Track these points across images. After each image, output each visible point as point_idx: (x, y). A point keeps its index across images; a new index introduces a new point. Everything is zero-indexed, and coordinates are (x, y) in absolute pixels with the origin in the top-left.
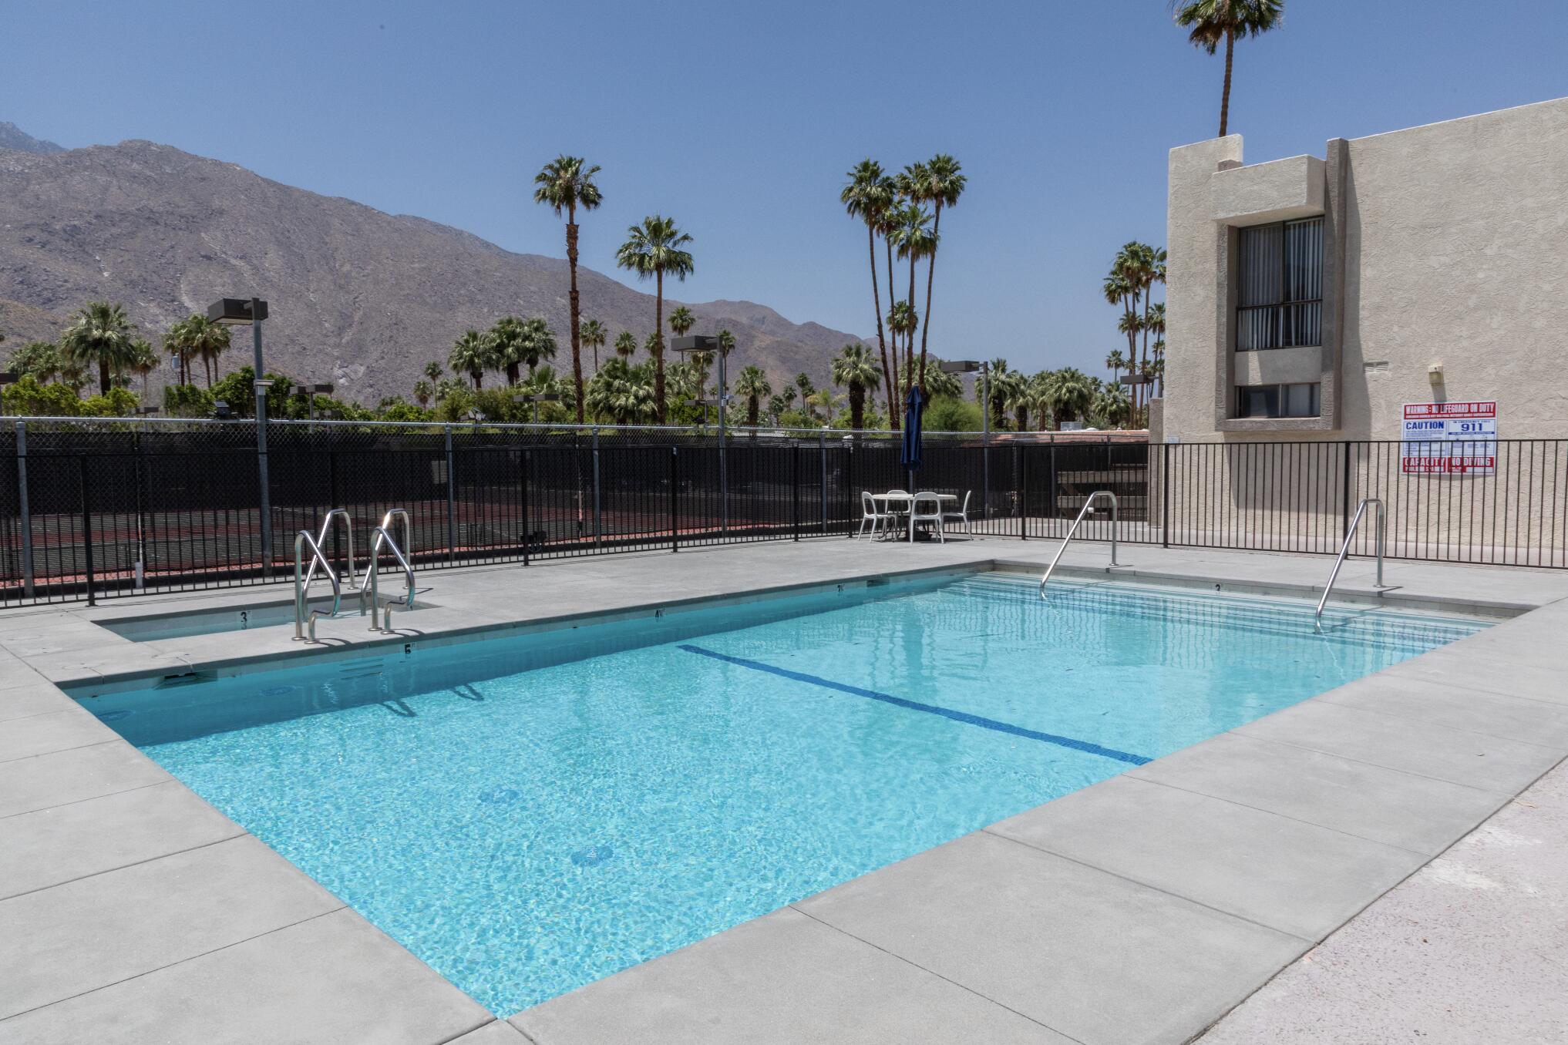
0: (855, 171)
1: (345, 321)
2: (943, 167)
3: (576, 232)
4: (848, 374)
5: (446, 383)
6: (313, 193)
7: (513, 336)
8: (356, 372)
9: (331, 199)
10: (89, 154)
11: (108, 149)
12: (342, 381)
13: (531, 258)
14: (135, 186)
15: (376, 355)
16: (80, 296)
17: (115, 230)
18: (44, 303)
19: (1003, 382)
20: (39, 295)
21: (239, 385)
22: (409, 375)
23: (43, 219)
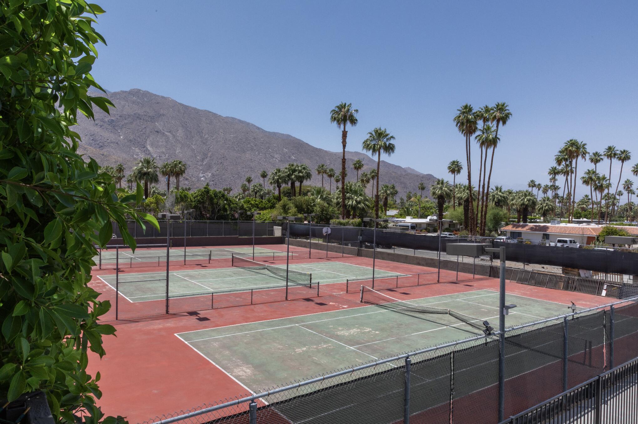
0: (461, 109)
1: (205, 156)
2: (501, 108)
3: (346, 134)
4: (438, 192)
5: (255, 186)
6: (196, 108)
7: (294, 171)
8: (208, 175)
9: (202, 110)
10: (119, 94)
11: (126, 92)
12: (202, 179)
13: (275, 134)
14: (134, 105)
15: (215, 169)
16: (112, 145)
17: (126, 121)
18: (100, 147)
19: (501, 196)
20: (98, 145)
21: (203, 194)
22: (227, 177)
23: (102, 117)
